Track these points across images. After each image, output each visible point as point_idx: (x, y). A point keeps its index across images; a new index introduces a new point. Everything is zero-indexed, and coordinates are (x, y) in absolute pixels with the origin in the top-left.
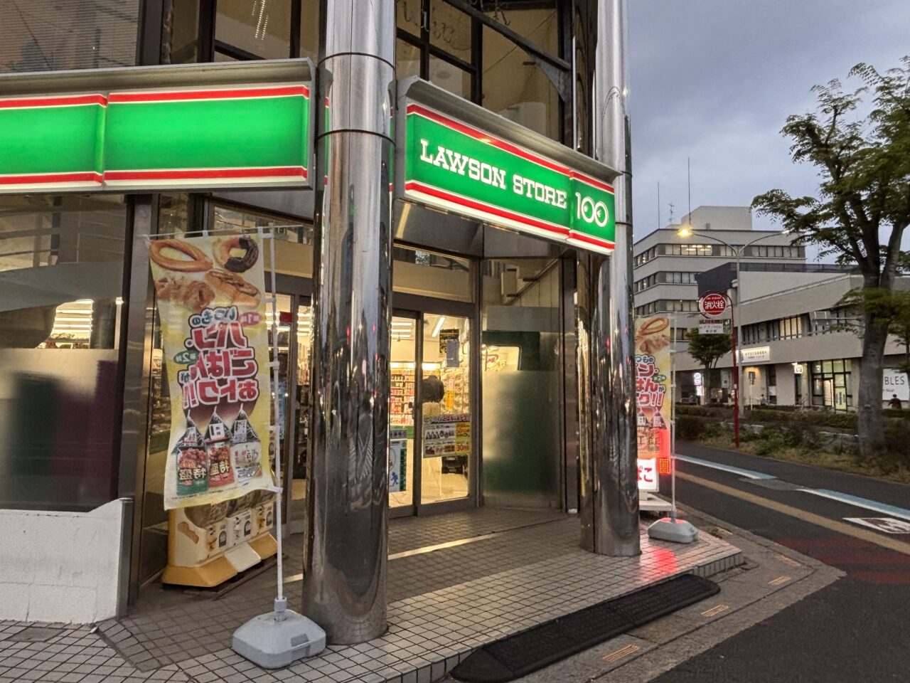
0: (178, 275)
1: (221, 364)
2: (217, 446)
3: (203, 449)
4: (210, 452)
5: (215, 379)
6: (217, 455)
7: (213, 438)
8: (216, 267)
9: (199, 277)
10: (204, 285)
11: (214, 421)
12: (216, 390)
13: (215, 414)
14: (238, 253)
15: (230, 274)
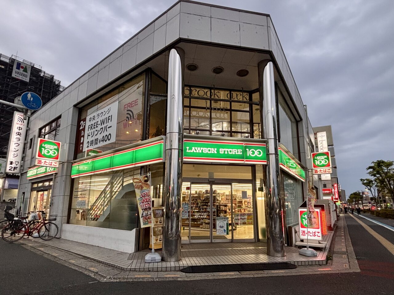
0: (138, 184)
1: (147, 200)
2: (149, 216)
3: (146, 216)
4: (148, 217)
5: (147, 203)
6: (149, 217)
7: (148, 214)
8: (143, 181)
9: (140, 184)
10: (141, 185)
11: (148, 211)
12: (147, 205)
13: (148, 210)
14: (146, 179)
15: (145, 183)
